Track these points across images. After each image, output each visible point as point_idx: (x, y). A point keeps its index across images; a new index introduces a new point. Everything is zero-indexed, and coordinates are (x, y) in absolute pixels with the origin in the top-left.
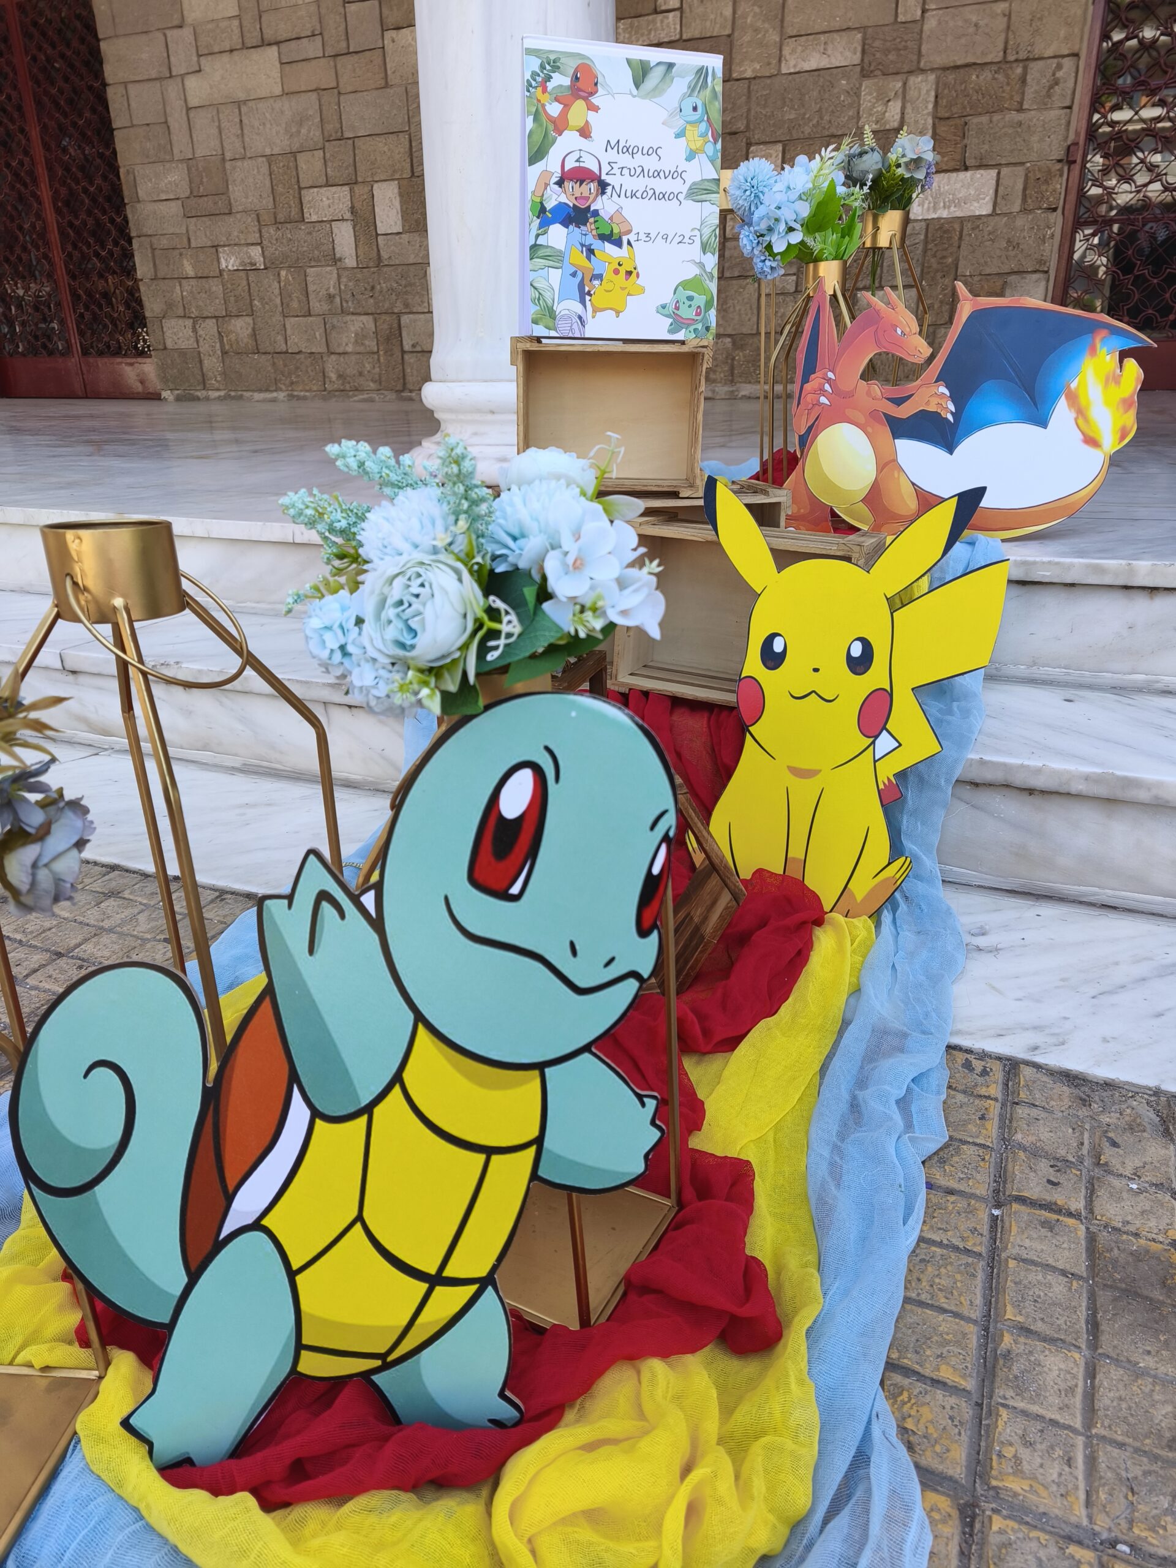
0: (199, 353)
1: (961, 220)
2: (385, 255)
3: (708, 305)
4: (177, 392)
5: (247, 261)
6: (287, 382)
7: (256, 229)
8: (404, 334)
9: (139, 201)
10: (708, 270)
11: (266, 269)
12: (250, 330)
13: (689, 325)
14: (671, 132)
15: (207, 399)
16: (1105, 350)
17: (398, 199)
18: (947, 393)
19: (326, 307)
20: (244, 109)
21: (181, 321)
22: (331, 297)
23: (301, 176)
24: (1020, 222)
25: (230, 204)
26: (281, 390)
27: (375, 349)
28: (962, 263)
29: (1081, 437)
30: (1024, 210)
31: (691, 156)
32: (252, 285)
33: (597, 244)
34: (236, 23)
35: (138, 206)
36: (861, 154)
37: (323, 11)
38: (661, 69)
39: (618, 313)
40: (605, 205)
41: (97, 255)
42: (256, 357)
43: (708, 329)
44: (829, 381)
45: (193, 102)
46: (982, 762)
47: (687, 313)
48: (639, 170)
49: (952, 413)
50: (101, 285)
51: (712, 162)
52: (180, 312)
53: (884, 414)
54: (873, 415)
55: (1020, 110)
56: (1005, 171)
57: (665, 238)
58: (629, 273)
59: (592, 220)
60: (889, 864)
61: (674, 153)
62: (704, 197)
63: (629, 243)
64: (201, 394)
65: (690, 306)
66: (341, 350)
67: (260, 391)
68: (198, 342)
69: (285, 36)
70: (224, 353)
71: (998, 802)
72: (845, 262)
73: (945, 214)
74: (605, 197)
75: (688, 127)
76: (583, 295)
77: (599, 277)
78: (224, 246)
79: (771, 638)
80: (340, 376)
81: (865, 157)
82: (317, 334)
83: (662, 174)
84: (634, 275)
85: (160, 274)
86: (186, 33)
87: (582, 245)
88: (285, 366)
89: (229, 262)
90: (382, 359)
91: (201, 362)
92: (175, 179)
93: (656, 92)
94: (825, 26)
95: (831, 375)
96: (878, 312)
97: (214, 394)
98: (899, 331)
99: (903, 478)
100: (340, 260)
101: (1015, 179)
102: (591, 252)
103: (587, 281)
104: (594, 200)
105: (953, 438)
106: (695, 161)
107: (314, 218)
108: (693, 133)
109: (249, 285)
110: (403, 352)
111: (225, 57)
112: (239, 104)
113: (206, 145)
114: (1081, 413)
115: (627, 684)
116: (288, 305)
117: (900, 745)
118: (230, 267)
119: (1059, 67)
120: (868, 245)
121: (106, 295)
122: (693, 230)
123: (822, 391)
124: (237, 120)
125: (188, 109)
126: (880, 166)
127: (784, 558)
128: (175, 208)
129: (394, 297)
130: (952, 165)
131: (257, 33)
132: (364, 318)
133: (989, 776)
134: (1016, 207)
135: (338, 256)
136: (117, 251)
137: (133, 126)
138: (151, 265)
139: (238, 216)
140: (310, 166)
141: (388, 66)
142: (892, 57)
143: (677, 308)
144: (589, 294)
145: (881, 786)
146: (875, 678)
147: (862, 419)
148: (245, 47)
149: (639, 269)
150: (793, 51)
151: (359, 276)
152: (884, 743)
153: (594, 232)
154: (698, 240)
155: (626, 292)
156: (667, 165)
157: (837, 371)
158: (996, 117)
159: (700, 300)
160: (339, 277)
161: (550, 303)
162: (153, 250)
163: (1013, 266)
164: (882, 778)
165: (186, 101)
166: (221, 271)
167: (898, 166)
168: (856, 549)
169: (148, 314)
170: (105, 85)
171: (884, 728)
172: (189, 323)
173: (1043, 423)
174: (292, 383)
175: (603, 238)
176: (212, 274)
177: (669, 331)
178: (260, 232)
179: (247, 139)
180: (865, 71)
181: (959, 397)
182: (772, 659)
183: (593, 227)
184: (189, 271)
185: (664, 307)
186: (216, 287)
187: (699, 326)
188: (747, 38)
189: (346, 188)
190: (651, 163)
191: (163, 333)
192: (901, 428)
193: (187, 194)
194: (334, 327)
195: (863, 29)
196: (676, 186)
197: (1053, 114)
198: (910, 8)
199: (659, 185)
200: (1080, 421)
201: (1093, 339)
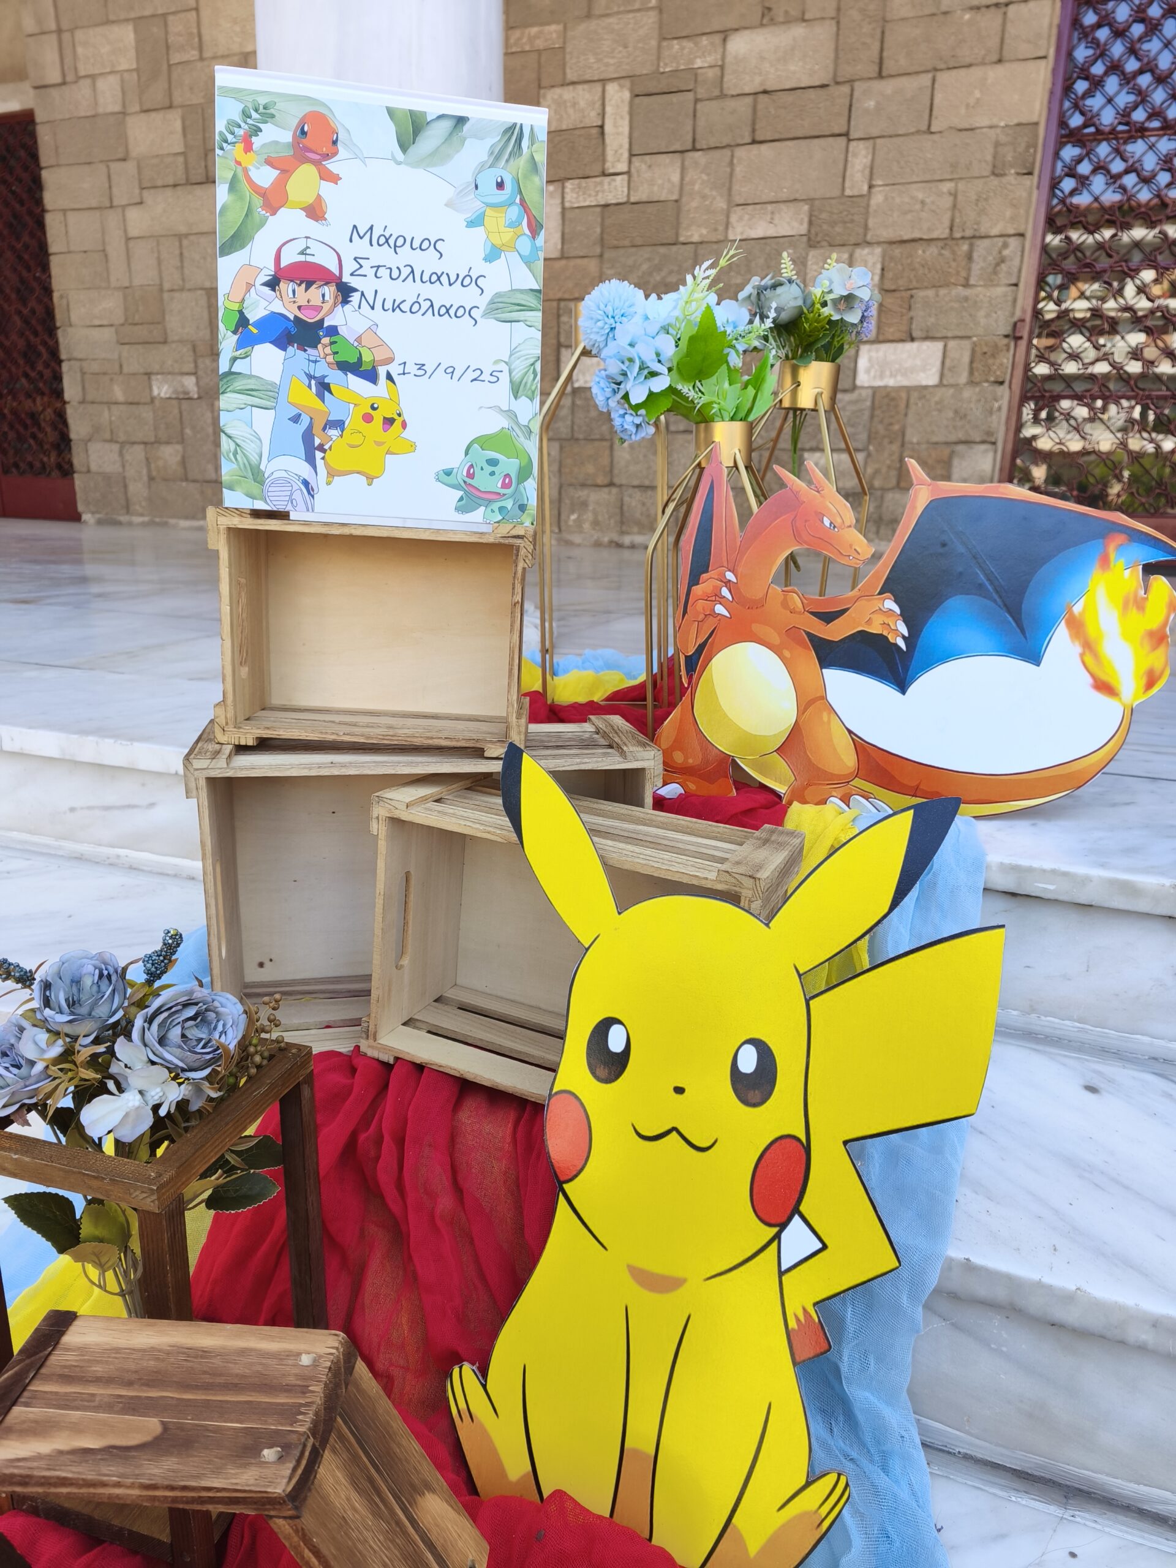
0: (124, 478)
3: (524, 473)
4: (98, 516)
5: (180, 389)
7: (191, 359)
9: (71, 325)
10: (523, 421)
11: (199, 398)
12: (179, 458)
13: (490, 501)
15: (130, 524)
18: (897, 610)
20: (185, 242)
21: (107, 446)
24: (967, 393)
25: (166, 333)
28: (909, 431)
29: (1090, 680)
30: (972, 383)
31: (493, 254)
32: (185, 414)
34: (181, 159)
35: (70, 330)
36: (774, 287)
38: (447, 125)
39: (370, 479)
40: (348, 320)
41: (26, 375)
42: (184, 484)
43: (522, 508)
44: (728, 583)
45: (133, 232)
47: (486, 482)
48: (406, 271)
49: (904, 637)
50: (28, 404)
51: (528, 263)
52: (107, 436)
53: (809, 634)
54: (792, 632)
55: (966, 285)
56: (952, 344)
57: (451, 371)
58: (389, 422)
59: (326, 340)
60: (808, 1485)
61: (464, 247)
62: (514, 315)
64: (123, 518)
65: (492, 474)
67: (187, 518)
68: (123, 466)
70: (151, 479)
72: (751, 427)
74: (347, 307)
75: (489, 212)
76: (311, 451)
77: (339, 424)
78: (157, 374)
83: (444, 279)
84: (398, 424)
85: (89, 398)
86: (130, 167)
87: (310, 377)
89: (162, 389)
91: (125, 486)
92: (110, 306)
93: (436, 158)
95: (730, 576)
96: (796, 494)
97: (137, 520)
98: (827, 522)
99: (835, 723)
101: (961, 352)
102: (324, 387)
103: (317, 430)
104: (331, 311)
105: (906, 668)
109: (181, 413)
111: (169, 192)
112: (180, 237)
113: (144, 274)
114: (1088, 646)
117: (825, 1247)
118: (162, 395)
119: (1005, 246)
120: (786, 404)
121: (33, 416)
122: (496, 362)
123: (719, 598)
124: (177, 252)
125: (128, 239)
126: (800, 302)
128: (108, 334)
131: (202, 170)
134: (963, 378)
136: (47, 373)
137: (69, 252)
138: (80, 388)
139: (174, 346)
142: (839, 229)
143: (471, 476)
144: (321, 448)
145: (792, 1324)
146: (780, 1114)
147: (776, 639)
148: (189, 183)
150: (741, 219)
153: (330, 359)
154: (505, 378)
155: (385, 448)
156: (452, 265)
157: (740, 570)
158: (943, 292)
159: (510, 465)
161: (254, 459)
162: (83, 373)
164: (794, 1308)
165: (125, 231)
166: (153, 399)
169: (73, 436)
170: (44, 211)
171: (796, 1210)
172: (116, 447)
173: (1034, 657)
175: (345, 367)
176: (143, 400)
177: (457, 509)
178: (195, 362)
179: (186, 271)
180: (812, 241)
181: (915, 616)
182: (606, 1063)
183: (328, 350)
184: (119, 394)
185: (448, 473)
186: (147, 414)
187: (509, 504)
188: (694, 204)
190: (426, 262)
191: (88, 456)
193: (122, 321)
195: (810, 201)
196: (467, 296)
197: (1000, 291)
198: (857, 183)
199: (441, 295)
200: (1089, 659)
201: (1106, 547)
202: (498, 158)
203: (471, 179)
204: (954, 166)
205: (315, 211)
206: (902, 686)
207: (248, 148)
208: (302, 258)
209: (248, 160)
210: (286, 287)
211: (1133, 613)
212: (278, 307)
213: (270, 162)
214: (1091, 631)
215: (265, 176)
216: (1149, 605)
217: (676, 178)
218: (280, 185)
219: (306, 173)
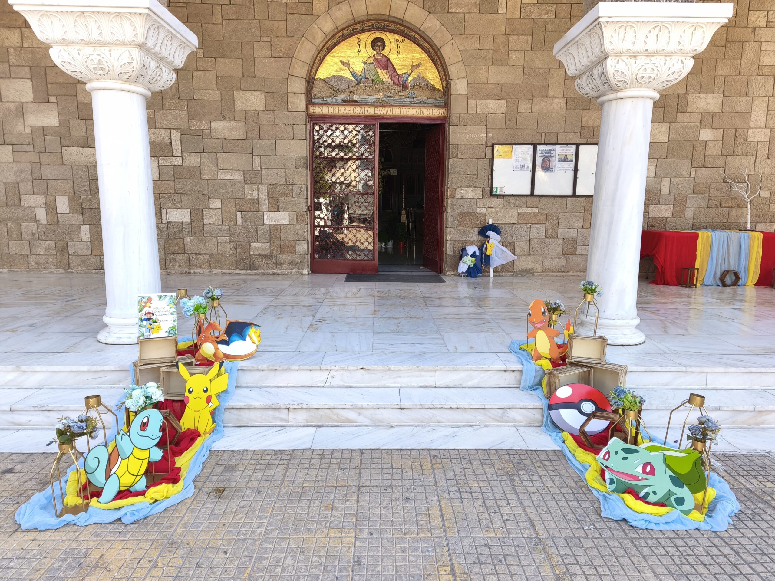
1: (280, 225)
2: (60, 220)
3: (176, 330)
6: (8, 265)
8: (69, 248)
10: (175, 324)
14: (167, 305)
17: (67, 202)
18: (226, 336)
19: (30, 237)
22: (33, 234)
23: (21, 190)
24: (297, 227)
26: (5, 268)
27: (55, 253)
28: (282, 237)
30: (298, 224)
31: (171, 308)
33: (152, 323)
37: (34, 137)
38: (165, 296)
39: (157, 333)
40: (154, 317)
46: (229, 405)
47: (171, 332)
48: (160, 311)
49: (228, 339)
51: (174, 309)
53: (215, 340)
54: (213, 340)
55: (293, 197)
56: (290, 213)
57: (166, 321)
58: (159, 327)
59: (151, 320)
60: (213, 424)
61: (167, 308)
62: (173, 314)
63: (159, 323)
66: (37, 253)
69: (15, 143)
73: (275, 223)
76: (150, 331)
77: (153, 328)
80: (36, 263)
82: (26, 247)
87: (149, 324)
88: (8, 259)
90: (58, 257)
94: (231, 168)
100: (38, 221)
101: (294, 216)
102: (151, 325)
103: (151, 329)
104: (152, 317)
106: (171, 309)
107: (26, 205)
108: (171, 305)
110: (69, 255)
116: (11, 236)
117: (213, 404)
119: (302, 187)
123: (203, 337)
129: (65, 235)
130: (275, 210)
131: (2, 140)
132: (50, 242)
134: (295, 223)
135: (37, 219)
140: (25, 187)
141: (64, 158)
142: (253, 179)
143: (169, 331)
145: (210, 412)
146: (208, 393)
149: (161, 326)
150: (221, 174)
151: (48, 227)
154: (173, 320)
155: (159, 330)
157: (205, 333)
158: (286, 199)
160: (38, 227)
161: (143, 333)
163: (297, 239)
164: (210, 410)
168: (205, 370)
171: (210, 402)
173: (245, 340)
174: (11, 266)
175: (154, 322)
177: (168, 335)
180: (245, 182)
181: (229, 336)
182: (190, 392)
185: (166, 332)
187: (174, 333)
188: (205, 168)
189: (43, 196)
190: (163, 310)
192: (218, 343)
194: (34, 245)
195: (244, 171)
196: (168, 313)
197: (302, 199)
198: (257, 167)
199: (164, 313)
200: (251, 340)
202: (170, 299)
203: (167, 301)
204: (285, 165)
205: (150, 307)
206: (228, 345)
207: (142, 302)
208: (148, 312)
210: (147, 315)
212: (146, 317)
213: (144, 303)
214: (251, 336)
217: (199, 160)
218: (145, 305)
219: (149, 303)
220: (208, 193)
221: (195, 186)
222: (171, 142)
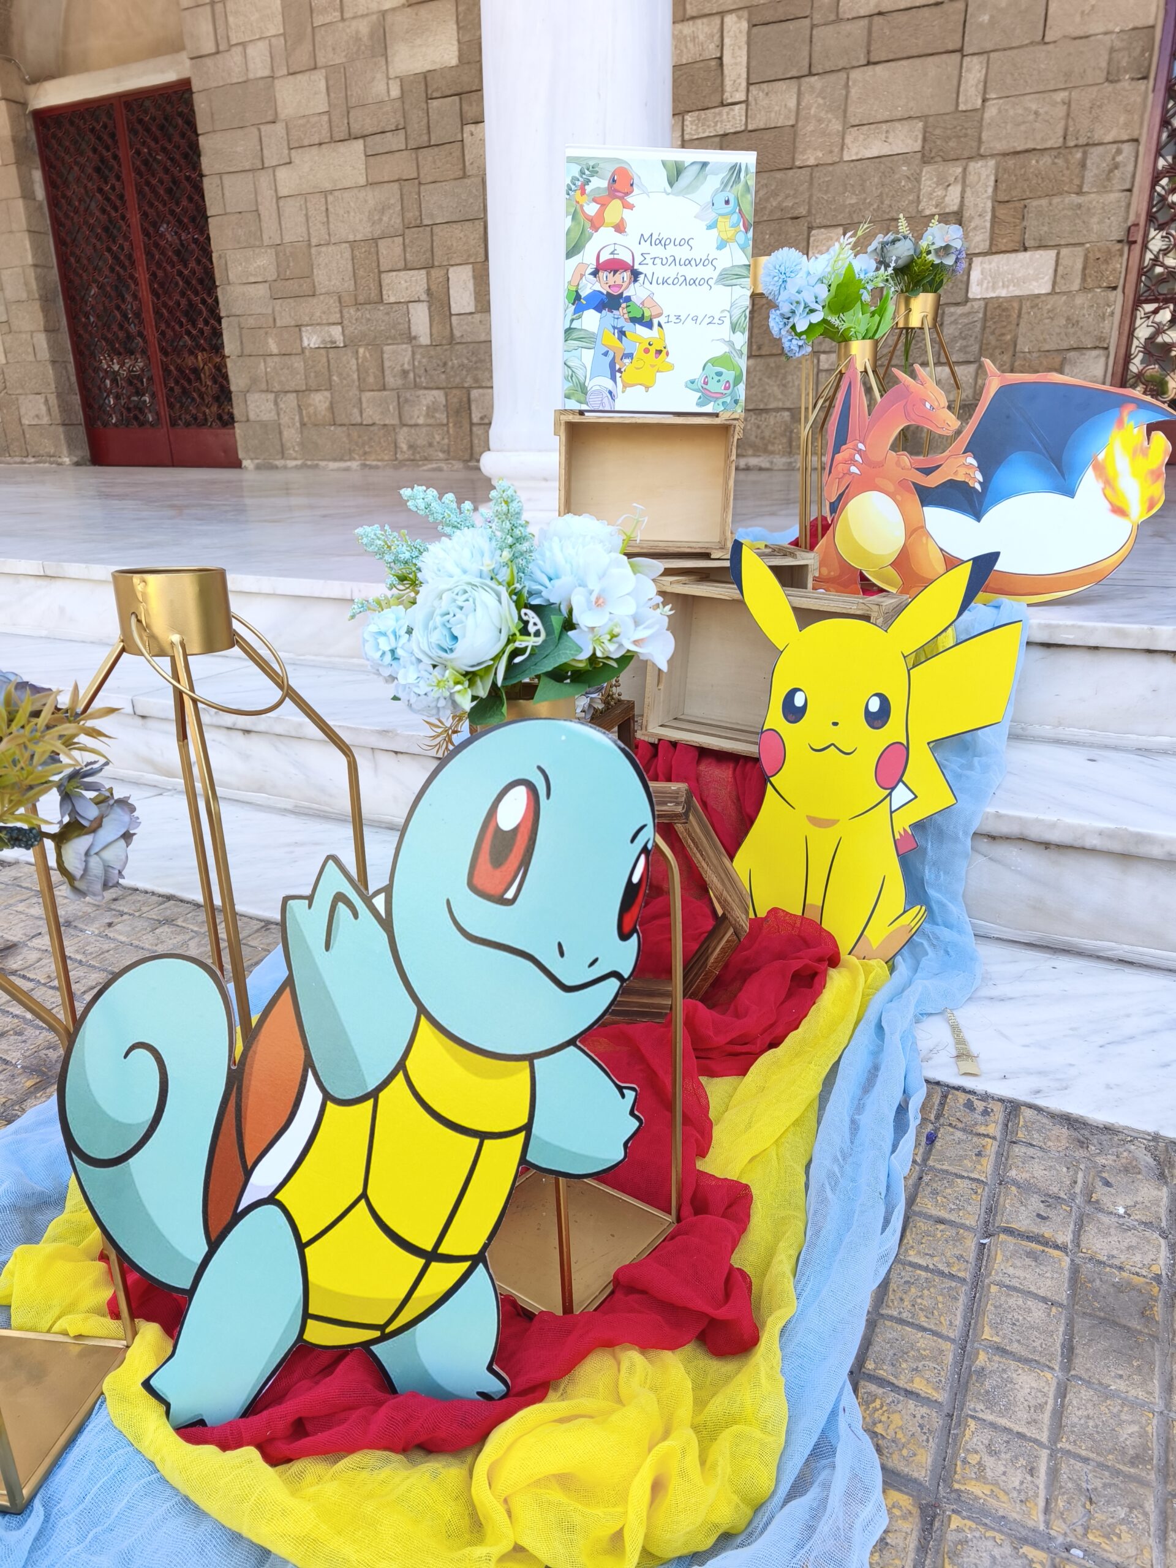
0: (279, 425)
1: (1020, 299)
2: (457, 333)
3: (737, 381)
4: (257, 461)
5: (328, 339)
6: (361, 452)
7: (337, 310)
8: (473, 407)
9: (229, 284)
10: (738, 347)
11: (345, 346)
12: (327, 404)
13: (717, 398)
14: (703, 225)
15: (285, 467)
16: (1132, 423)
17: (472, 281)
18: (975, 463)
19: (400, 382)
20: (330, 198)
21: (263, 396)
22: (405, 373)
23: (381, 260)
24: (1079, 300)
25: (314, 287)
26: (354, 459)
27: (445, 421)
28: (1020, 341)
29: (1107, 505)
30: (1084, 289)
31: (722, 245)
32: (332, 361)
33: (628, 327)
34: (325, 118)
35: (228, 288)
36: (894, 242)
37: (407, 107)
38: (697, 167)
39: (647, 388)
40: (637, 292)
41: (188, 333)
42: (332, 428)
43: (736, 402)
44: (859, 451)
45: (283, 191)
46: (998, 816)
47: (715, 387)
48: (671, 260)
49: (980, 483)
50: (190, 361)
51: (743, 249)
52: (264, 386)
53: (914, 483)
54: (902, 483)
55: (1080, 193)
56: (1064, 251)
57: (695, 319)
58: (659, 352)
59: (624, 305)
60: (905, 912)
61: (705, 243)
62: (734, 282)
63: (660, 325)
64: (279, 463)
65: (719, 381)
66: (412, 422)
67: (335, 460)
68: (278, 414)
69: (371, 130)
70: (303, 424)
71: (1012, 854)
72: (877, 342)
73: (1003, 293)
74: (637, 284)
75: (720, 219)
76: (614, 372)
77: (630, 356)
78: (307, 325)
79: (792, 693)
80: (411, 447)
81: (898, 244)
82: (391, 408)
83: (693, 262)
84: (664, 353)
85: (247, 352)
86: (279, 128)
87: (615, 328)
88: (359, 437)
89: (311, 340)
90: (451, 431)
91: (280, 433)
92: (263, 263)
93: (690, 188)
94: (886, 115)
95: (861, 446)
96: (907, 387)
97: (291, 463)
98: (928, 405)
99: (931, 544)
100: (415, 338)
101: (1074, 260)
102: (622, 333)
103: (617, 360)
104: (627, 287)
105: (981, 503)
106: (726, 250)
107: (392, 300)
108: (724, 224)
109: (328, 361)
110: (472, 424)
111: (315, 150)
112: (325, 193)
113: (294, 232)
114: (1108, 483)
115: (657, 735)
116: (364, 380)
117: (916, 797)
118: (312, 345)
119: (1119, 152)
120: (901, 325)
121: (195, 371)
122: (722, 311)
123: (852, 462)
124: (324, 208)
125: (278, 198)
126: (912, 252)
127: (806, 617)
128: (262, 290)
129: (464, 372)
130: (1011, 246)
131: (344, 128)
132: (435, 393)
133: (1004, 829)
134: (1076, 285)
135: (413, 334)
136: (207, 330)
137: (226, 214)
138: (238, 343)
139: (322, 297)
140: (390, 251)
141: (467, 158)
142: (952, 144)
143: (706, 383)
144: (620, 371)
145: (897, 836)
146: (892, 732)
147: (891, 488)
148: (333, 141)
149: (669, 348)
150: (856, 139)
151: (432, 353)
152: (901, 794)
153: (626, 316)
154: (727, 321)
155: (656, 369)
156: (698, 254)
157: (868, 441)
158: (1056, 200)
159: (729, 375)
160: (413, 354)
162: (241, 329)
163: (1073, 342)
164: (898, 829)
165: (276, 191)
166: (303, 349)
167: (929, 252)
168: (875, 608)
169: (233, 388)
170: (202, 176)
171: (901, 780)
172: (271, 396)
173: (1070, 493)
174: (365, 453)
175: (635, 321)
176: (294, 351)
177: (697, 404)
178: (341, 312)
179: (332, 226)
180: (926, 158)
181: (988, 467)
182: (793, 712)
183: (625, 311)
184: (274, 348)
185: (692, 382)
186: (298, 364)
187: (728, 400)
188: (810, 128)
189: (423, 272)
190: (682, 253)
191: (247, 406)
192: (927, 496)
193: (274, 277)
194: (407, 401)
195: (923, 118)
196: (707, 272)
197: (1113, 197)
198: (971, 97)
199: (691, 272)
200: (1108, 492)
201: (1121, 413)
202: (726, 186)
203: (709, 199)
204: (1068, 75)
205: (620, 228)
206: (978, 517)
207: (583, 192)
208: (612, 257)
209: (582, 200)
210: (602, 275)
211: (1140, 459)
212: (597, 287)
213: (595, 200)
214: (1110, 472)
215: (592, 209)
216: (1151, 452)
217: (792, 104)
218: (601, 213)
219: (616, 204)
220: (809, 211)
221: (775, 194)
222: (721, 58)
